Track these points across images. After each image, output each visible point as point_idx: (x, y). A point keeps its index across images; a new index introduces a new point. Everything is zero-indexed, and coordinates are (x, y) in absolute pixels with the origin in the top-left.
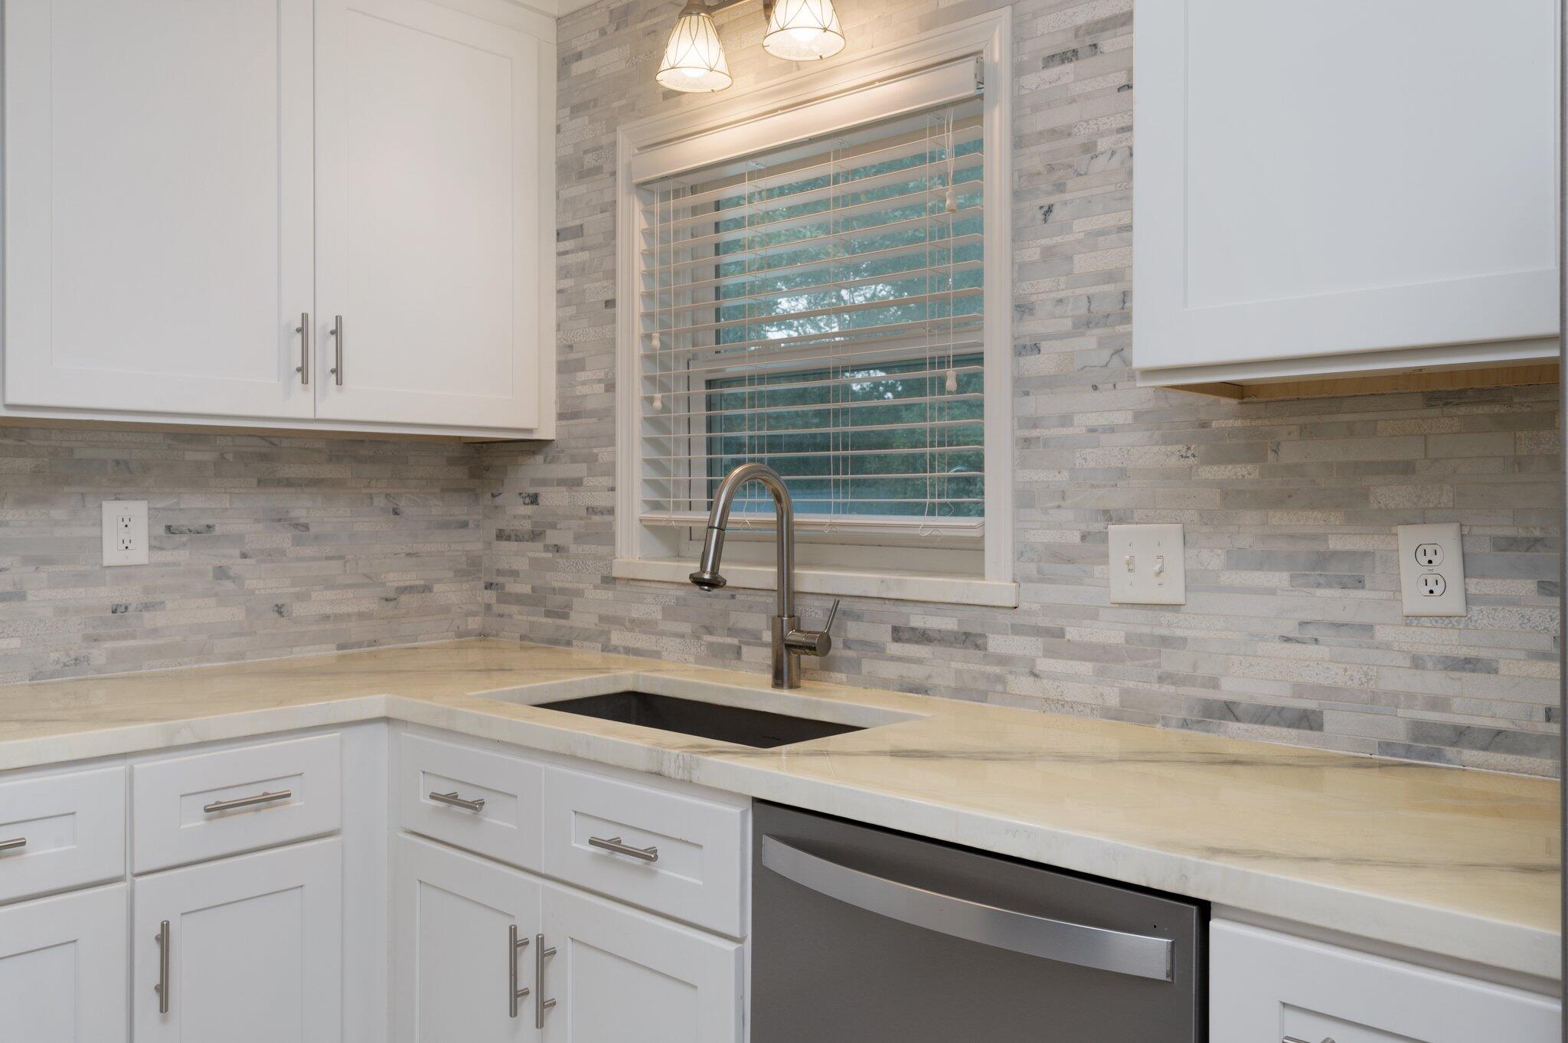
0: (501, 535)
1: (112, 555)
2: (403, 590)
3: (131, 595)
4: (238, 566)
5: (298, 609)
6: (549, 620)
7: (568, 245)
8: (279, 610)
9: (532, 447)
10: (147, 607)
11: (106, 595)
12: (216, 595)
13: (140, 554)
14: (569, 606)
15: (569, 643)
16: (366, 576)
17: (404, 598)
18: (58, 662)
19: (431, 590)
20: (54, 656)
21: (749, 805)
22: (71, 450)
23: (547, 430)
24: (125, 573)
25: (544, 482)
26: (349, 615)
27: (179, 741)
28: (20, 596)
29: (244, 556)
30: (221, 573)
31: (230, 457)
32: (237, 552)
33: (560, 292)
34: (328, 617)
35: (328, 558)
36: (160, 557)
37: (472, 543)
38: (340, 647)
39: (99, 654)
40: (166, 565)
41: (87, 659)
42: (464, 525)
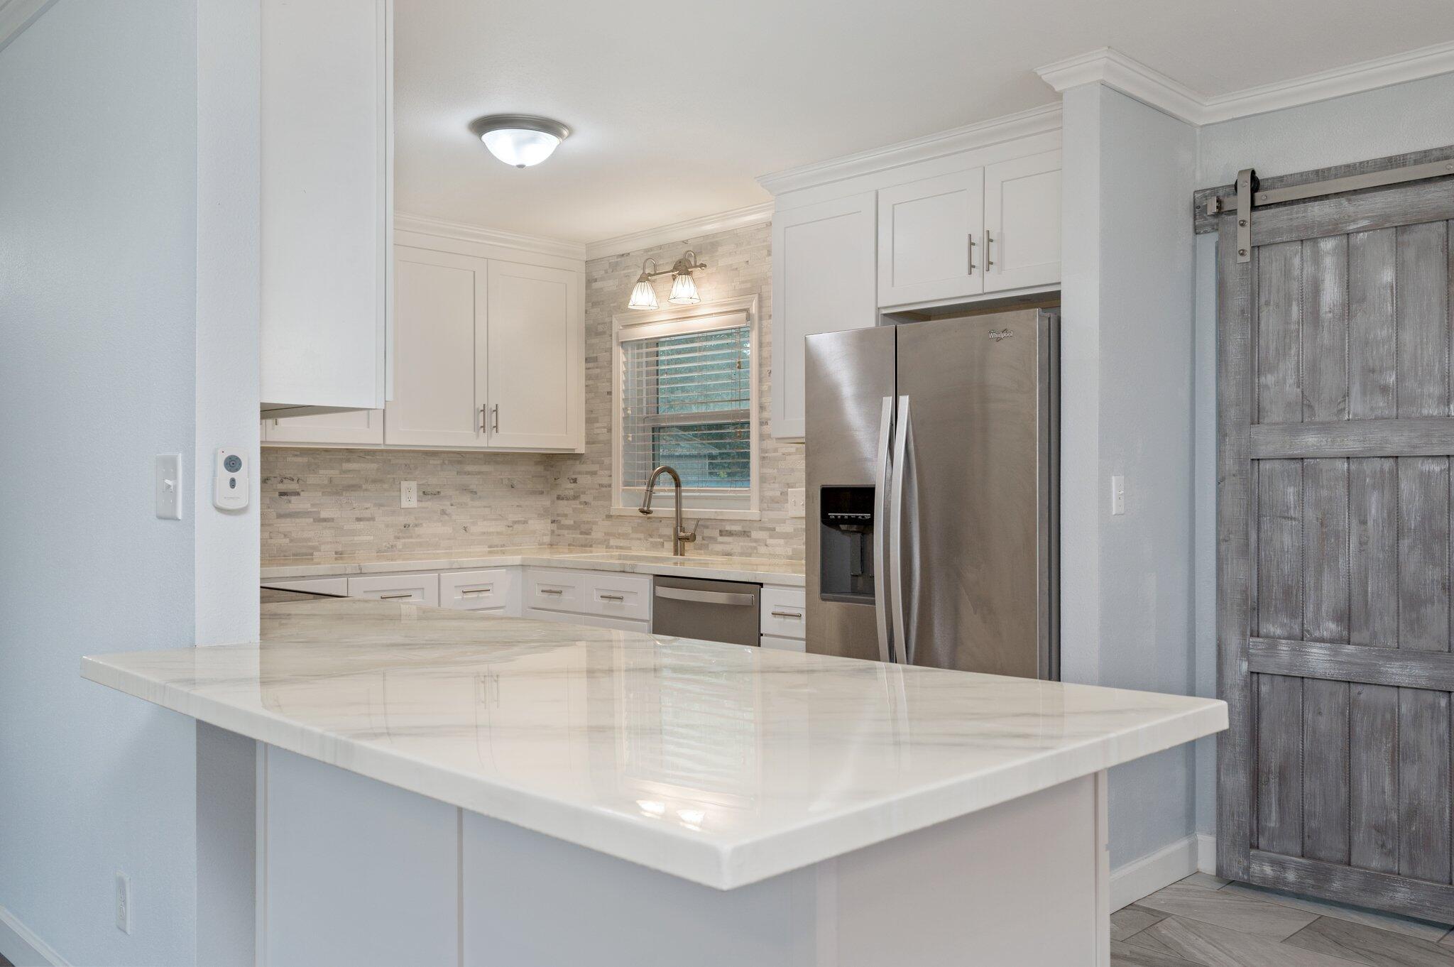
0: (559, 498)
1: (405, 504)
2: (515, 522)
3: (410, 520)
4: (449, 509)
5: (473, 529)
6: (582, 536)
7: (591, 365)
8: (465, 529)
9: (573, 457)
10: (416, 526)
11: (402, 520)
12: (441, 521)
13: (413, 503)
14: (591, 529)
15: (591, 546)
16: (500, 515)
17: (515, 526)
18: (386, 546)
19: (527, 523)
20: (384, 544)
21: (652, 577)
22: (390, 460)
23: (581, 449)
24: (408, 511)
25: (580, 473)
26: (493, 533)
27: (454, 567)
28: (372, 519)
29: (452, 505)
30: (443, 512)
31: (446, 462)
32: (449, 503)
33: (586, 386)
34: (485, 533)
35: (485, 507)
36: (423, 504)
37: (545, 502)
38: (490, 547)
39: (399, 544)
40: (423, 508)
41: (395, 546)
42: (542, 493)
